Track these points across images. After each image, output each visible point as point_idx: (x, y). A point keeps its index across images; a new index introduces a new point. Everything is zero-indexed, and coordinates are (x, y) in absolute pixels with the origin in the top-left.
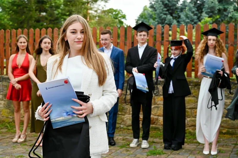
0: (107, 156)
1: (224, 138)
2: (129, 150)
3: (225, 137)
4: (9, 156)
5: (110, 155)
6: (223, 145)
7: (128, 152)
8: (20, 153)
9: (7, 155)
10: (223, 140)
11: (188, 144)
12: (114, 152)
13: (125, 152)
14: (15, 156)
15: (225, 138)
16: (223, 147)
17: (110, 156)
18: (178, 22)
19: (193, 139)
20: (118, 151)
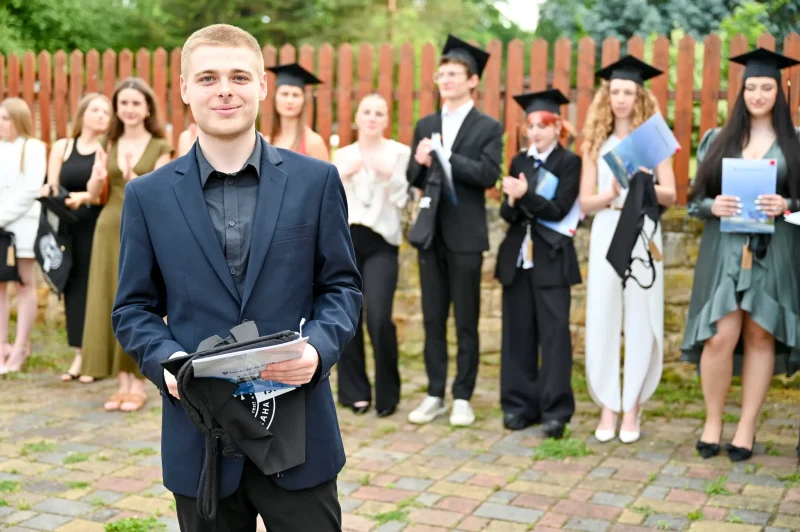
0: (407, 459)
1: (784, 401)
2: (481, 437)
3: (788, 397)
4: (111, 448)
5: (418, 453)
6: (781, 428)
7: (476, 447)
8: (146, 441)
9: (106, 447)
10: (782, 410)
11: (668, 421)
12: (433, 444)
13: (465, 445)
14: (127, 450)
15: (790, 401)
16: (779, 434)
17: (416, 456)
18: (664, 14)
19: (687, 403)
20: (445, 441)
